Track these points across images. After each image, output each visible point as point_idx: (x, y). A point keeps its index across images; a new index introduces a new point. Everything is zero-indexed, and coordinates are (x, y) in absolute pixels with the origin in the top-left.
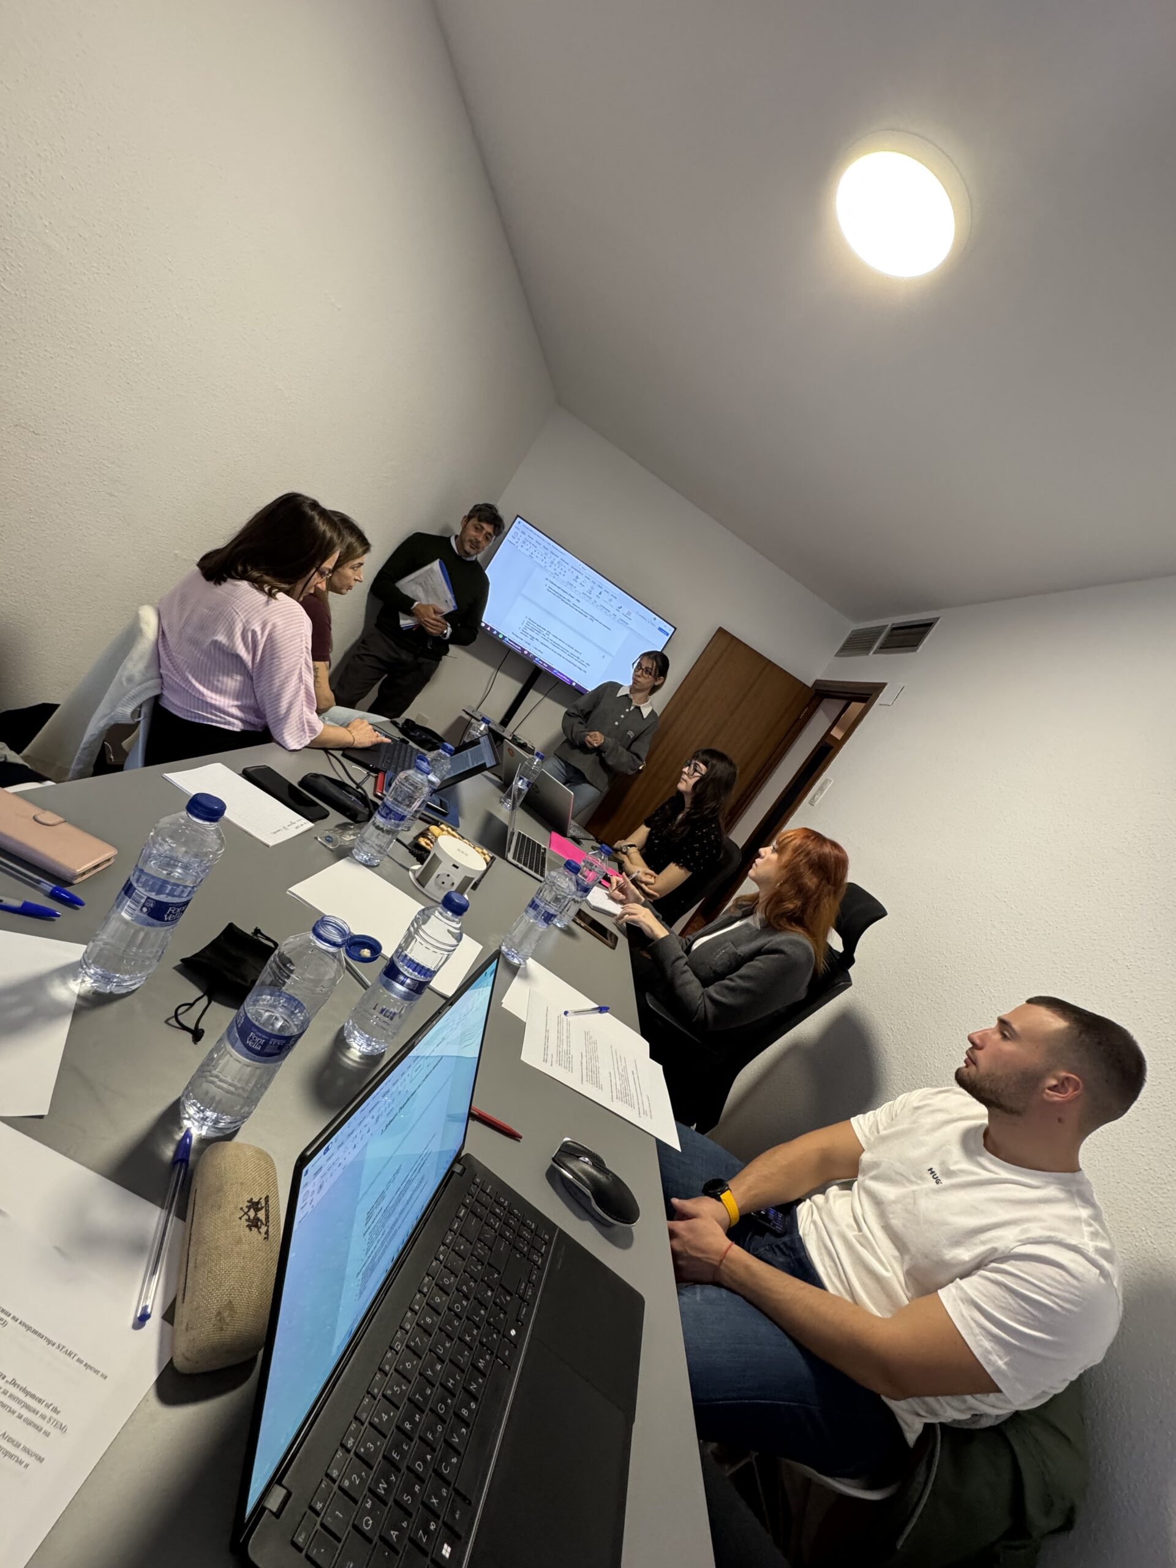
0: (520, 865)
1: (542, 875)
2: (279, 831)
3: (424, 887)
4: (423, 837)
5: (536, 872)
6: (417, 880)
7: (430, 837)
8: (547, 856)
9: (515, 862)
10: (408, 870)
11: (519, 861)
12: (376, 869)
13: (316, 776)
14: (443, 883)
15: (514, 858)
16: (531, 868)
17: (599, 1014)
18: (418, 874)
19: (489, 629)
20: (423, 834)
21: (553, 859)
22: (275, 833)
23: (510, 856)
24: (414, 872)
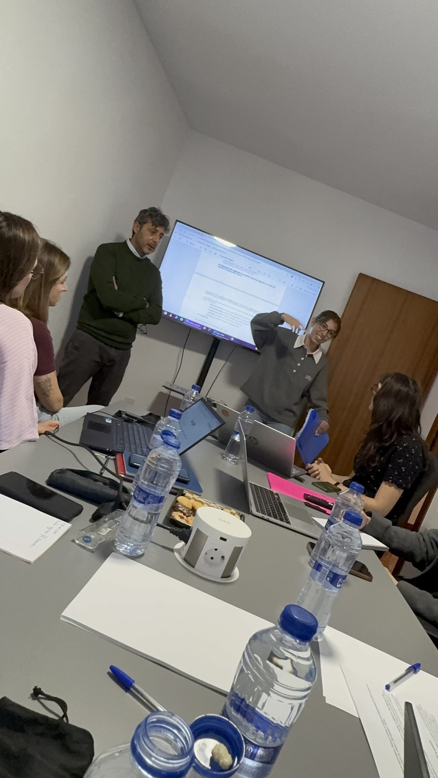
0: (266, 517)
1: (288, 522)
2: (37, 541)
3: (194, 567)
4: (176, 511)
5: (281, 520)
6: (185, 560)
7: (181, 509)
8: (282, 501)
9: (260, 515)
10: (172, 550)
11: (263, 513)
12: (143, 559)
13: (62, 471)
14: (212, 558)
15: (257, 511)
16: (275, 517)
17: (415, 675)
18: (184, 554)
19: (171, 316)
20: (174, 508)
21: (288, 502)
22: (34, 544)
23: (253, 509)
24: (179, 551)
